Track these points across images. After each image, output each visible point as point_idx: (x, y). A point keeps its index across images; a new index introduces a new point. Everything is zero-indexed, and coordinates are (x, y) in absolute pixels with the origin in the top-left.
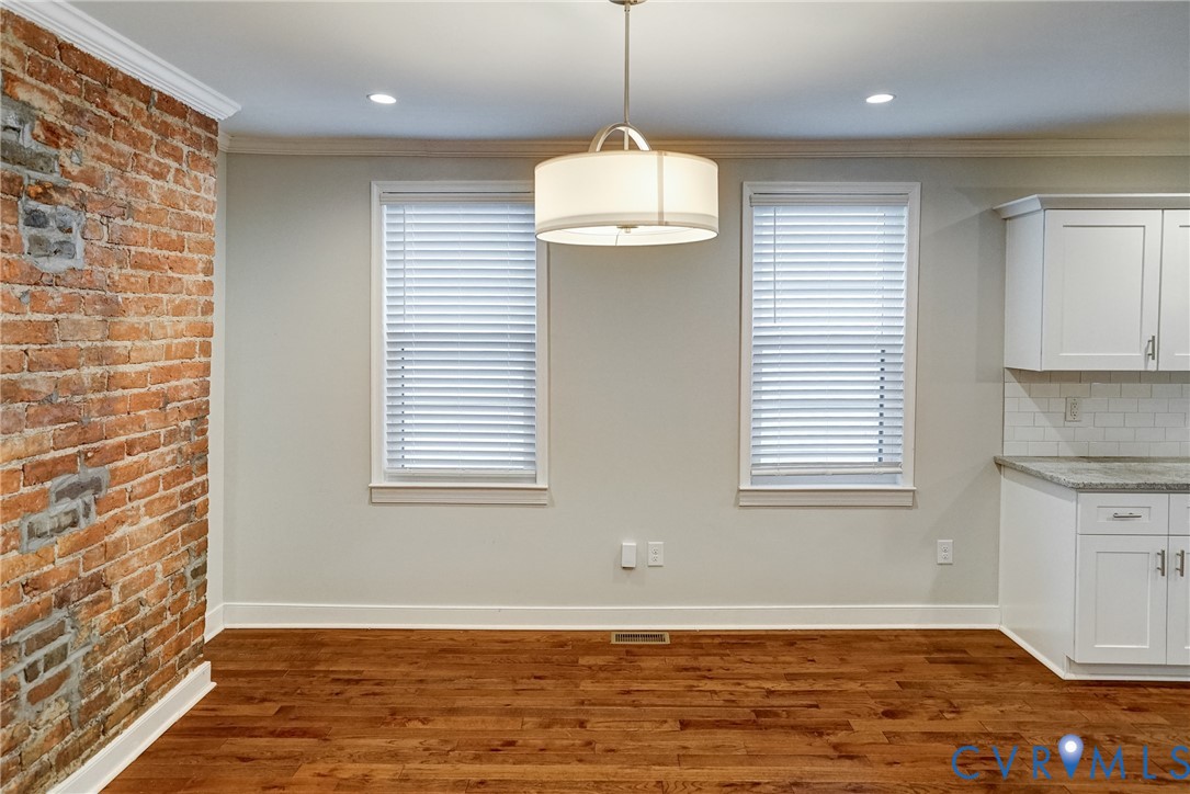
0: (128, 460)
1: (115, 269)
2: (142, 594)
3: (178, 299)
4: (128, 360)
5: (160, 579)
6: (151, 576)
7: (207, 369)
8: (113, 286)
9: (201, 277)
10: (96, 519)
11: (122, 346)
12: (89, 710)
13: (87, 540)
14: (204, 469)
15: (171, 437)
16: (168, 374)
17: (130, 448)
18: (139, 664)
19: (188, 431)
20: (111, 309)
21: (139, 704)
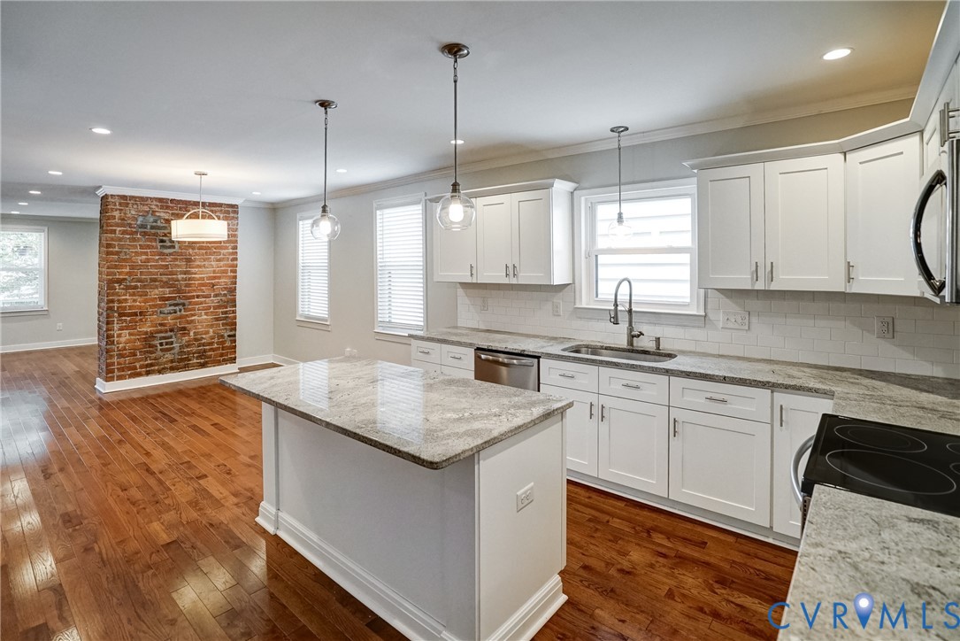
0: (196, 300)
1: (191, 251)
2: (204, 336)
3: (218, 257)
4: (195, 274)
5: (211, 334)
6: (207, 333)
7: (235, 277)
8: (190, 255)
9: (231, 251)
10: (183, 313)
11: (193, 270)
12: (181, 360)
13: (181, 317)
14: (235, 306)
15: (216, 296)
16: (215, 278)
17: (198, 297)
18: (202, 354)
19: (225, 295)
20: (189, 260)
21: (203, 365)
